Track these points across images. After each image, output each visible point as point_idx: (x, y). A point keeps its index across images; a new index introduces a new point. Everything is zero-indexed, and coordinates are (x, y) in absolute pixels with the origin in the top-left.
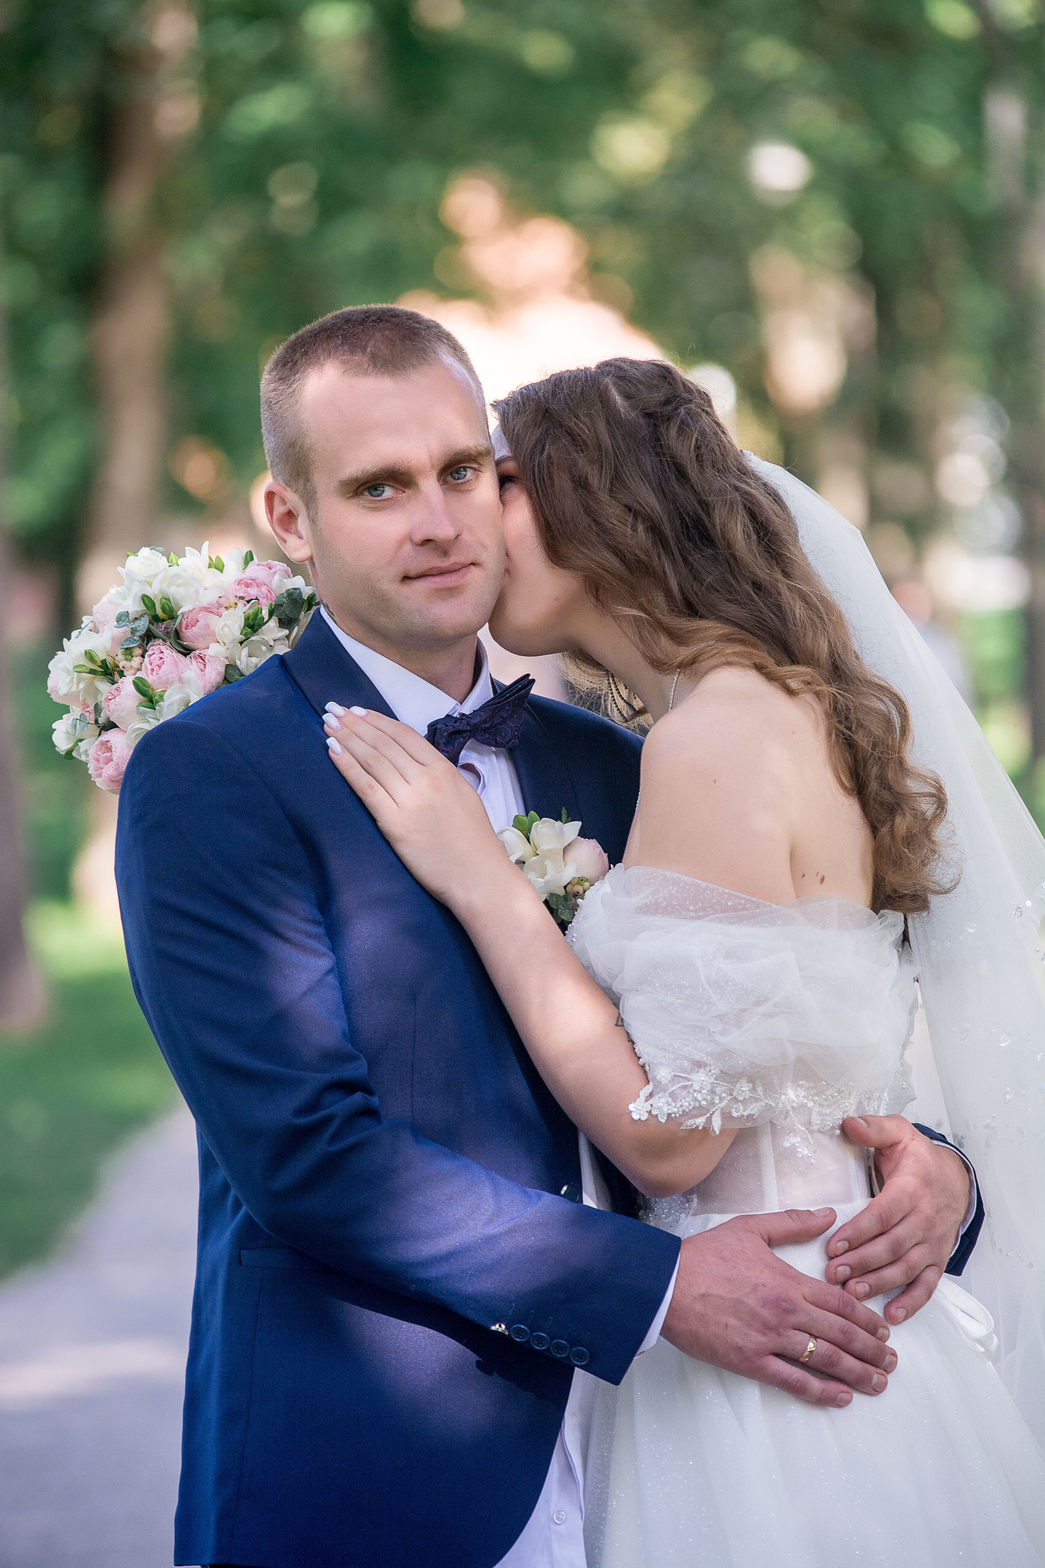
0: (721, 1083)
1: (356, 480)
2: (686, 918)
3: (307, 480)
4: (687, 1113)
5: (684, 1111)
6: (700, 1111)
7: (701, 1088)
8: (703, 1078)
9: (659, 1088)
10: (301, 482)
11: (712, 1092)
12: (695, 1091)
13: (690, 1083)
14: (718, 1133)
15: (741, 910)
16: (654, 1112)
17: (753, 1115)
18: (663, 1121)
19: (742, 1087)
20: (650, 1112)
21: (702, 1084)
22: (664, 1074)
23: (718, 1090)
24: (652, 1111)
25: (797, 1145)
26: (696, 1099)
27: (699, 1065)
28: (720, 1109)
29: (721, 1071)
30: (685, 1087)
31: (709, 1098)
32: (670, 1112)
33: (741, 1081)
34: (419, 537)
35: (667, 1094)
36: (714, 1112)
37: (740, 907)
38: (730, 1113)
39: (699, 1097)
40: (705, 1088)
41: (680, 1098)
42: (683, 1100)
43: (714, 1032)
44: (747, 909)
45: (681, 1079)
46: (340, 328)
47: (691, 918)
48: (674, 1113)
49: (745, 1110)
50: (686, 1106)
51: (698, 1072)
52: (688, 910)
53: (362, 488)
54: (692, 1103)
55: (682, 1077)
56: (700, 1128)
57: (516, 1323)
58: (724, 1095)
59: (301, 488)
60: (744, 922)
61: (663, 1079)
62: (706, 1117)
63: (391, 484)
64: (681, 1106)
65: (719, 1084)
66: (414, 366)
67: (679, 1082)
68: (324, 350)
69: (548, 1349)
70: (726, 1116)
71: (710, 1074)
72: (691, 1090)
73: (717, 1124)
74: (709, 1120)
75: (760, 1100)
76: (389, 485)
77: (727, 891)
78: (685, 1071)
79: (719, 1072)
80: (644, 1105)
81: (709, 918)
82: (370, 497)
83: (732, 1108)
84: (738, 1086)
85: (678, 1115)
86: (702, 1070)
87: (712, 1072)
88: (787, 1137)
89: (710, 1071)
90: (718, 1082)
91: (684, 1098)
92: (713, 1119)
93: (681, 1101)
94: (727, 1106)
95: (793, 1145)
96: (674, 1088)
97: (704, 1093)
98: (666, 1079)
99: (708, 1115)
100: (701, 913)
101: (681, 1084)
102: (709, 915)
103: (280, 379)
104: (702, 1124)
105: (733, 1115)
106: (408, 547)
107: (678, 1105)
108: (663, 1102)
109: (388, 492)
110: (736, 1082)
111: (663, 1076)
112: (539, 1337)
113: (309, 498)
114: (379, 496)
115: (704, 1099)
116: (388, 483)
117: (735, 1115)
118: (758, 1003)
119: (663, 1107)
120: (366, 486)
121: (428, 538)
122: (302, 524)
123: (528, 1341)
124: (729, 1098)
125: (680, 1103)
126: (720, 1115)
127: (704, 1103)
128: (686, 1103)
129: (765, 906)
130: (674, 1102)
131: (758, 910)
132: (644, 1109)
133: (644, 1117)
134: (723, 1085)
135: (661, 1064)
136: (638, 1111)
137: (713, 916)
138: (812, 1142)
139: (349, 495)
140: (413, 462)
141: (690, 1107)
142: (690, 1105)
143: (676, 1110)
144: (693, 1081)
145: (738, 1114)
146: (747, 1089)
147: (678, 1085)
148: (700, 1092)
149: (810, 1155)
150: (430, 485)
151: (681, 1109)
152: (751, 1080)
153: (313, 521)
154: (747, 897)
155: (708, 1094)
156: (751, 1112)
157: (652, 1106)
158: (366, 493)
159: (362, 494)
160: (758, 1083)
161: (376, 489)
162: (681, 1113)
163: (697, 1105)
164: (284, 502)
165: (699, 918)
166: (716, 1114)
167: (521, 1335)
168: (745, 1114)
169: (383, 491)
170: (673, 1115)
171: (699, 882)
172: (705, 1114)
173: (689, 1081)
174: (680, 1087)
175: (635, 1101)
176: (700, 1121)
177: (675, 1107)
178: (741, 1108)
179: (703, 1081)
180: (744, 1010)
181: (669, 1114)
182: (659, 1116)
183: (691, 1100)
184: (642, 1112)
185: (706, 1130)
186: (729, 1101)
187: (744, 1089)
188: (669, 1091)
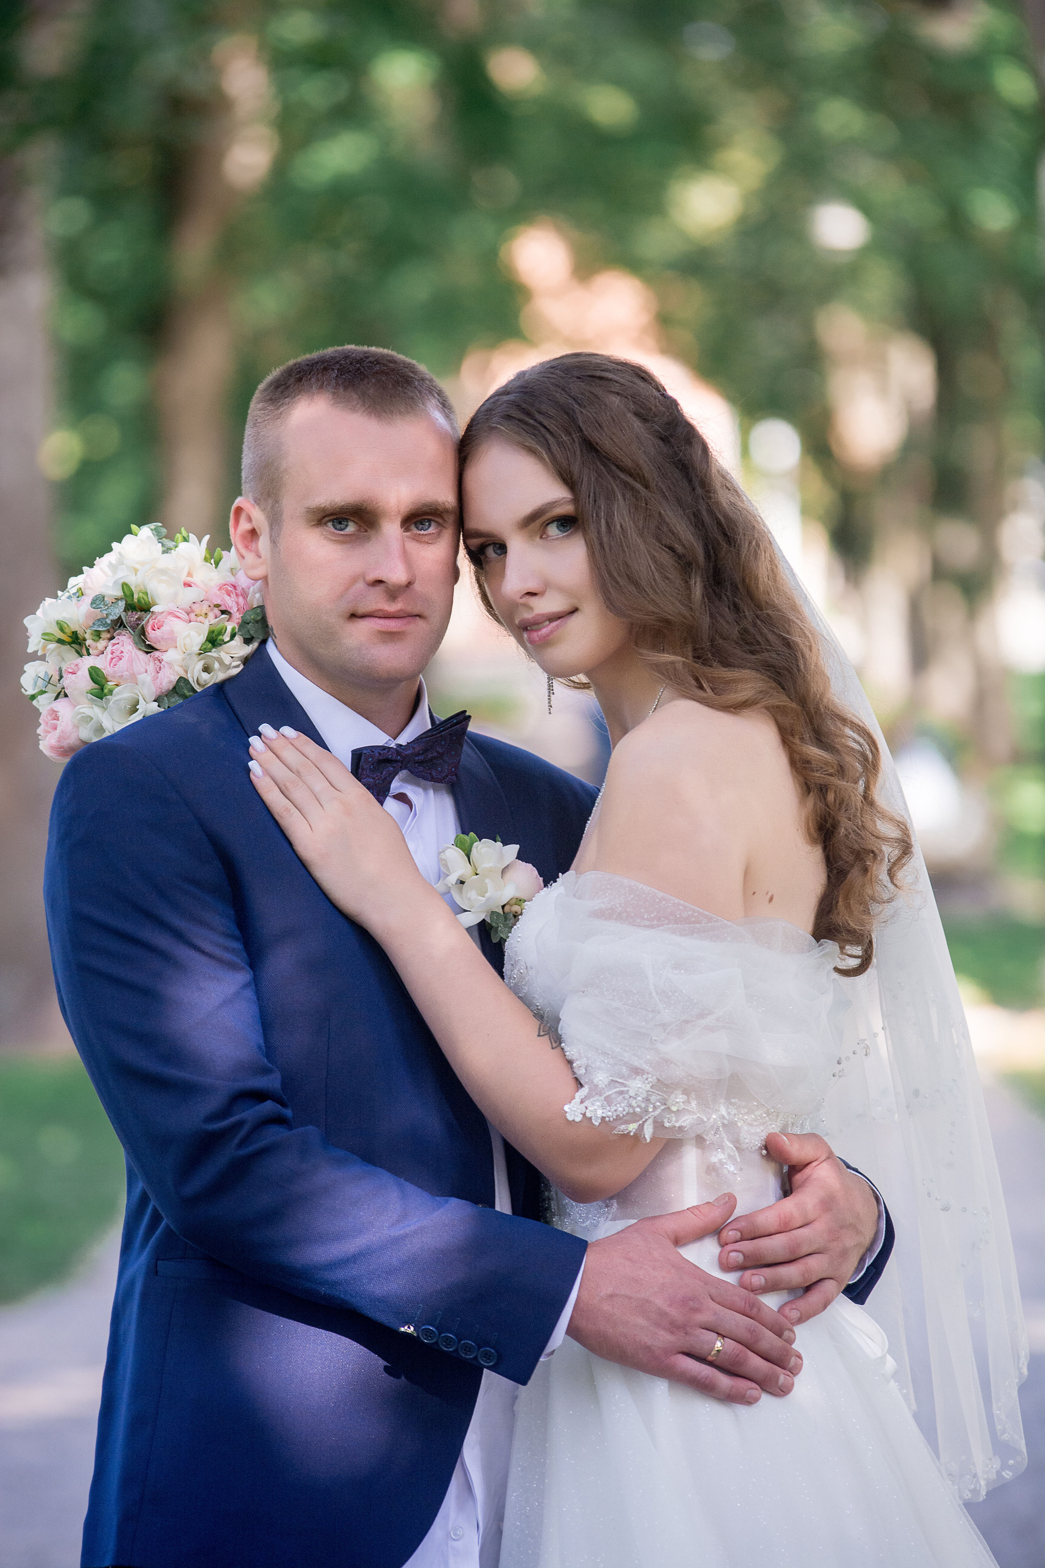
0: (656, 1092)
1: (324, 510)
2: (640, 926)
3: (277, 502)
4: (621, 1118)
5: (618, 1116)
6: (633, 1117)
7: (636, 1095)
8: (639, 1086)
9: (596, 1091)
10: (270, 501)
11: (647, 1100)
12: (630, 1097)
13: (626, 1089)
14: (648, 1140)
15: (694, 923)
16: (588, 1115)
17: (685, 1127)
18: (597, 1124)
19: (676, 1098)
20: (584, 1115)
21: (638, 1091)
22: (601, 1078)
23: (653, 1098)
24: (586, 1114)
25: (724, 1161)
26: (630, 1106)
27: (637, 1071)
28: (652, 1117)
29: (658, 1080)
30: (621, 1093)
31: (643, 1105)
32: (604, 1115)
33: (677, 1092)
34: (372, 576)
35: (602, 1098)
36: (647, 1120)
37: (693, 919)
38: (663, 1122)
39: (634, 1103)
40: (640, 1095)
41: (615, 1103)
42: (618, 1105)
43: (656, 1041)
44: (700, 922)
45: (617, 1085)
46: (337, 362)
47: (644, 926)
48: (608, 1117)
49: (677, 1121)
50: (620, 1111)
51: (635, 1079)
52: (643, 918)
53: (327, 519)
54: (627, 1109)
55: (619, 1082)
56: (632, 1134)
57: (424, 1325)
58: (658, 1104)
59: (269, 508)
60: (695, 935)
61: (600, 1083)
62: (638, 1123)
63: (356, 520)
64: (616, 1111)
65: (654, 1092)
66: (401, 413)
67: (616, 1088)
68: (318, 380)
69: (456, 1351)
70: (658, 1124)
71: (647, 1082)
72: (627, 1096)
73: (648, 1132)
74: (641, 1127)
75: (693, 1113)
76: (353, 521)
77: (682, 902)
78: (622, 1077)
79: (656, 1080)
80: (578, 1107)
81: (662, 928)
82: (333, 530)
83: (665, 1118)
84: (673, 1096)
85: (611, 1119)
86: (639, 1077)
87: (649, 1080)
88: (715, 1153)
89: (647, 1079)
90: (653, 1090)
91: (619, 1103)
92: (645, 1126)
93: (616, 1105)
94: (660, 1114)
95: (720, 1160)
96: (610, 1092)
97: (639, 1100)
98: (603, 1083)
99: (641, 1122)
100: (655, 922)
101: (618, 1089)
102: (663, 925)
103: (271, 399)
104: (634, 1131)
105: (665, 1125)
106: (360, 585)
107: (613, 1110)
108: (598, 1105)
109: (351, 528)
110: (672, 1093)
111: (600, 1080)
112: (448, 1338)
113: (275, 520)
114: (341, 530)
115: (639, 1106)
116: (352, 519)
117: (667, 1125)
118: (702, 1015)
119: (597, 1111)
120: (332, 517)
121: (380, 579)
122: (263, 543)
123: (437, 1343)
124: (663, 1107)
125: (615, 1108)
126: (652, 1123)
127: (638, 1110)
128: (621, 1108)
129: (717, 921)
130: (609, 1106)
131: (710, 924)
132: (579, 1111)
133: (578, 1118)
134: (658, 1094)
135: (599, 1068)
136: (573, 1113)
137: (666, 926)
138: (739, 1160)
139: (313, 523)
140: (380, 504)
141: (624, 1113)
142: (624, 1110)
143: (610, 1114)
144: (629, 1087)
145: (670, 1124)
146: (682, 1100)
147: (615, 1090)
148: (635, 1099)
149: (735, 1172)
150: (391, 529)
151: (615, 1114)
152: (686, 1092)
153: (274, 542)
154: (701, 910)
155: (643, 1102)
156: (683, 1124)
157: (586, 1108)
158: (330, 524)
159: (325, 524)
160: (693, 1095)
161: (340, 523)
162: (615, 1117)
163: (631, 1111)
164: (250, 519)
165: (652, 927)
166: (648, 1122)
167: (430, 1337)
168: (677, 1125)
169: (347, 526)
170: (607, 1119)
171: (657, 891)
172: (638, 1121)
173: (625, 1087)
174: (616, 1092)
175: (570, 1103)
176: (632, 1127)
177: (609, 1111)
178: (674, 1119)
179: (639, 1088)
180: (687, 1022)
181: (603, 1117)
182: (593, 1118)
183: (626, 1106)
184: (576, 1114)
185: (637, 1137)
186: (663, 1110)
187: (678, 1100)
188: (605, 1095)
